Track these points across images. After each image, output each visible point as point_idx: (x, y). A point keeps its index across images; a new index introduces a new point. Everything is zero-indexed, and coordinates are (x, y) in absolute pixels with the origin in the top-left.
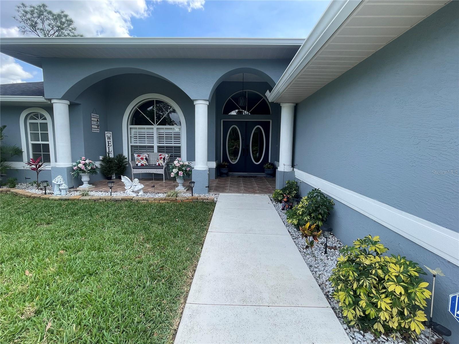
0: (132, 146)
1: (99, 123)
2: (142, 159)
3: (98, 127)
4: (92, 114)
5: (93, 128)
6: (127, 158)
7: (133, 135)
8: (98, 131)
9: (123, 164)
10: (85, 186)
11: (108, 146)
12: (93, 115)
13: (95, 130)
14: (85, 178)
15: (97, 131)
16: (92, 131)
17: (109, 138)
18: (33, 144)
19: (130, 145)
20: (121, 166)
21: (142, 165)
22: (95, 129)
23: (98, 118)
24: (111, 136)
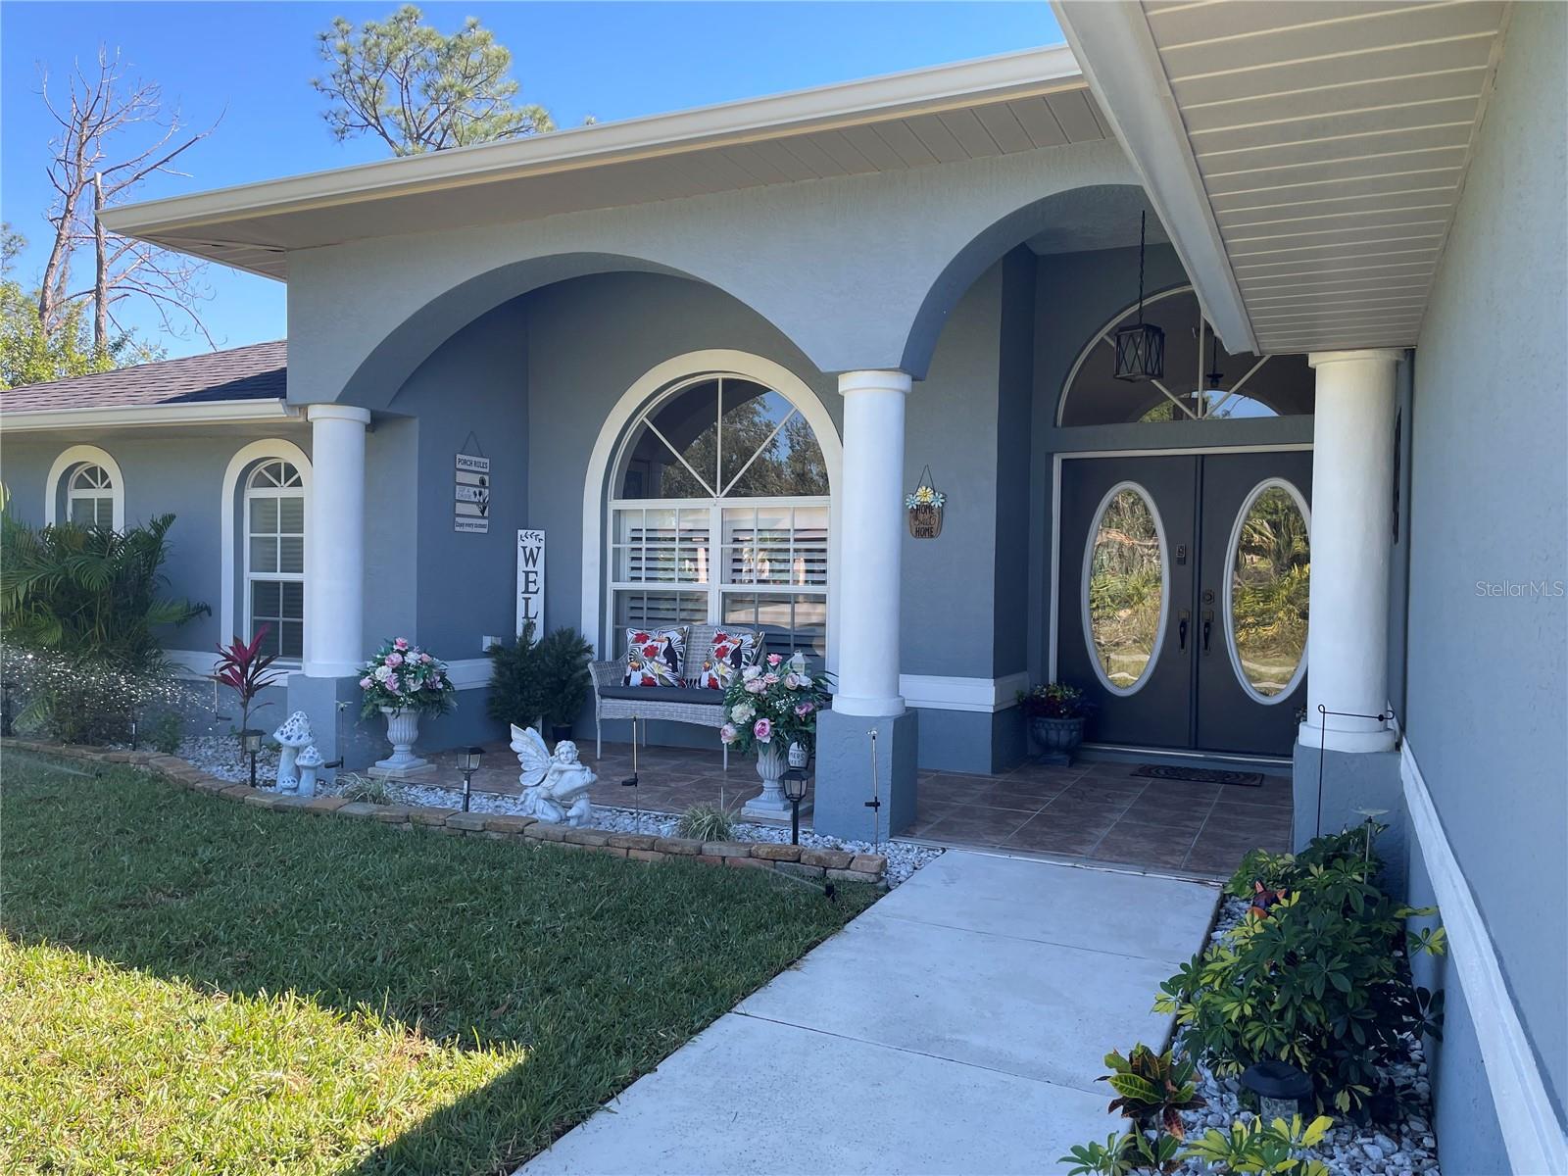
0: (618, 594)
1: (487, 491)
2: (651, 652)
3: (483, 512)
4: (458, 456)
5: (459, 515)
6: (596, 649)
7: (626, 545)
8: (483, 526)
9: (576, 675)
10: (398, 763)
11: (526, 591)
12: (465, 462)
13: (469, 525)
14: (400, 729)
15: (477, 526)
16: (457, 529)
17: (531, 558)
18: (257, 585)
19: (612, 586)
20: (564, 684)
21: (648, 683)
22: (469, 517)
23: (487, 470)
24: (539, 548)
